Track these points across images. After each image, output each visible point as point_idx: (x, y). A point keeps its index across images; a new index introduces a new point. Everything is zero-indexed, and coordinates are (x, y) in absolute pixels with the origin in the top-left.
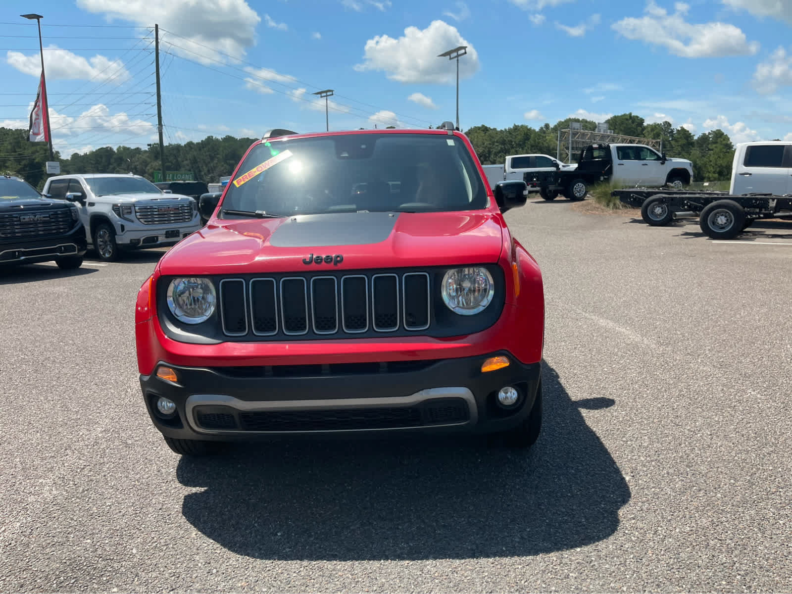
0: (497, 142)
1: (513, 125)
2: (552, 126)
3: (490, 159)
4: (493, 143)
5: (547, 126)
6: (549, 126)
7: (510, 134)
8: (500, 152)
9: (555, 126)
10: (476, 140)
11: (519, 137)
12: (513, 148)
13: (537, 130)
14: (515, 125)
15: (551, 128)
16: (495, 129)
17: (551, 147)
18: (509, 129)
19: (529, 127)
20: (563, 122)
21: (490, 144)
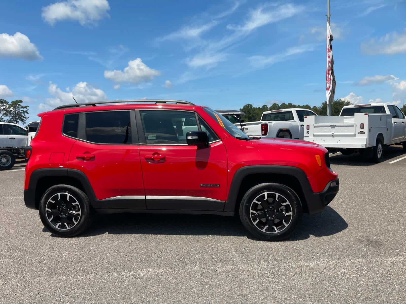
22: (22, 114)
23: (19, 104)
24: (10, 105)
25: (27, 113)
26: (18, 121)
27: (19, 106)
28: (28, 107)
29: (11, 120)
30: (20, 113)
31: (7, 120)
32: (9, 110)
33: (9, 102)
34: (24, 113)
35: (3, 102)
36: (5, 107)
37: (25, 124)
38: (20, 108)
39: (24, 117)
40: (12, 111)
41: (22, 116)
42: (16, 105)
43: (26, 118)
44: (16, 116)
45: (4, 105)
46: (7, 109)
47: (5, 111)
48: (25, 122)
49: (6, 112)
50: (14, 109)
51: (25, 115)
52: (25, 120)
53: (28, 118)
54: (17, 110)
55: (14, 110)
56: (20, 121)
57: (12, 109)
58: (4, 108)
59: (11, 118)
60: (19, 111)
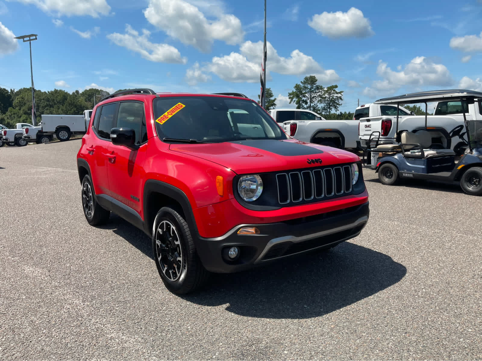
0: (43, 99)
1: (54, 89)
2: (81, 92)
3: (39, 110)
4: (40, 100)
5: (77, 92)
6: (78, 92)
7: (52, 94)
8: (46, 106)
9: (83, 92)
10: (26, 97)
11: (59, 97)
12: (55, 104)
13: (71, 94)
14: (55, 89)
15: (80, 93)
16: (39, 91)
17: (82, 106)
18: (51, 91)
19: (66, 92)
20: (88, 91)
21: (38, 100)
22: (336, 100)
23: (334, 89)
24: (326, 90)
25: (341, 99)
26: (332, 108)
27: (334, 92)
28: (342, 92)
29: (325, 107)
30: (334, 99)
31: (321, 107)
32: (324, 96)
33: (324, 88)
34: (338, 100)
35: (319, 89)
36: (321, 94)
37: (338, 111)
38: (334, 94)
39: (337, 104)
40: (327, 98)
41: (335, 103)
42: (331, 91)
43: (339, 105)
44: (330, 103)
45: (320, 92)
46: (322, 95)
47: (320, 97)
48: (338, 109)
49: (321, 99)
50: (329, 95)
51: (338, 102)
52: (338, 107)
53: (342, 104)
54: (331, 96)
55: (328, 97)
56: (333, 108)
57: (326, 95)
58: (319, 95)
59: (325, 105)
60: (333, 97)
